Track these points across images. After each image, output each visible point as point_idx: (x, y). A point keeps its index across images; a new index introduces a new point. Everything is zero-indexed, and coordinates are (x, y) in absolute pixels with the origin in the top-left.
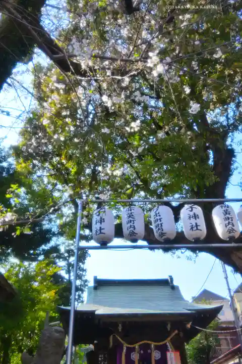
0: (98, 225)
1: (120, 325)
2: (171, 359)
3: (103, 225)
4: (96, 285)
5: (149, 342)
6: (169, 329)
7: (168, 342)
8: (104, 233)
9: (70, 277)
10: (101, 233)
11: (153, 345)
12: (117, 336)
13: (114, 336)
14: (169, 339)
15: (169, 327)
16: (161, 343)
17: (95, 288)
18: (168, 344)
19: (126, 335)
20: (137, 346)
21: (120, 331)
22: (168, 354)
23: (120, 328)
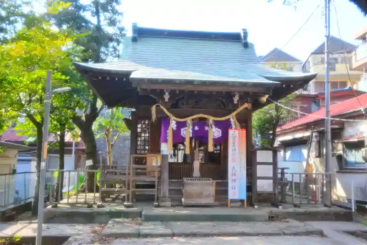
1: (167, 93)
2: (234, 138)
4: (136, 35)
5: (206, 116)
6: (235, 102)
7: (232, 118)
9: (99, 21)
11: (211, 119)
12: (162, 107)
13: (158, 106)
14: (234, 113)
15: (236, 99)
16: (223, 119)
17: (134, 40)
18: (231, 120)
19: (174, 106)
20: (189, 120)
21: (166, 100)
22: (231, 132)
23: (167, 97)
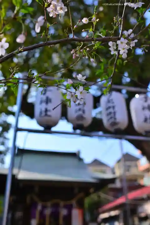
0: (44, 106)
3: (50, 106)
7: (74, 202)
8: (50, 116)
10: (46, 115)
11: (62, 203)
